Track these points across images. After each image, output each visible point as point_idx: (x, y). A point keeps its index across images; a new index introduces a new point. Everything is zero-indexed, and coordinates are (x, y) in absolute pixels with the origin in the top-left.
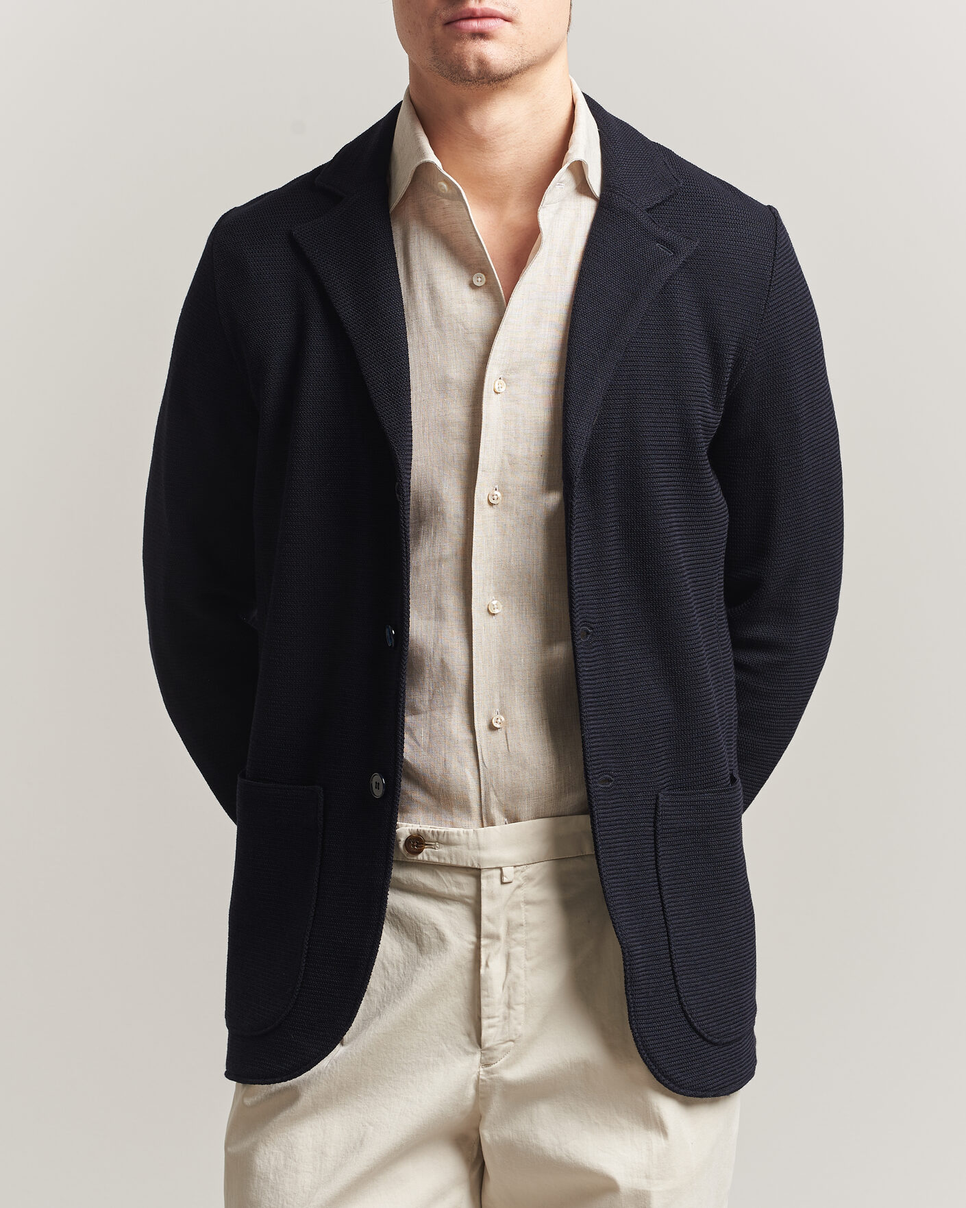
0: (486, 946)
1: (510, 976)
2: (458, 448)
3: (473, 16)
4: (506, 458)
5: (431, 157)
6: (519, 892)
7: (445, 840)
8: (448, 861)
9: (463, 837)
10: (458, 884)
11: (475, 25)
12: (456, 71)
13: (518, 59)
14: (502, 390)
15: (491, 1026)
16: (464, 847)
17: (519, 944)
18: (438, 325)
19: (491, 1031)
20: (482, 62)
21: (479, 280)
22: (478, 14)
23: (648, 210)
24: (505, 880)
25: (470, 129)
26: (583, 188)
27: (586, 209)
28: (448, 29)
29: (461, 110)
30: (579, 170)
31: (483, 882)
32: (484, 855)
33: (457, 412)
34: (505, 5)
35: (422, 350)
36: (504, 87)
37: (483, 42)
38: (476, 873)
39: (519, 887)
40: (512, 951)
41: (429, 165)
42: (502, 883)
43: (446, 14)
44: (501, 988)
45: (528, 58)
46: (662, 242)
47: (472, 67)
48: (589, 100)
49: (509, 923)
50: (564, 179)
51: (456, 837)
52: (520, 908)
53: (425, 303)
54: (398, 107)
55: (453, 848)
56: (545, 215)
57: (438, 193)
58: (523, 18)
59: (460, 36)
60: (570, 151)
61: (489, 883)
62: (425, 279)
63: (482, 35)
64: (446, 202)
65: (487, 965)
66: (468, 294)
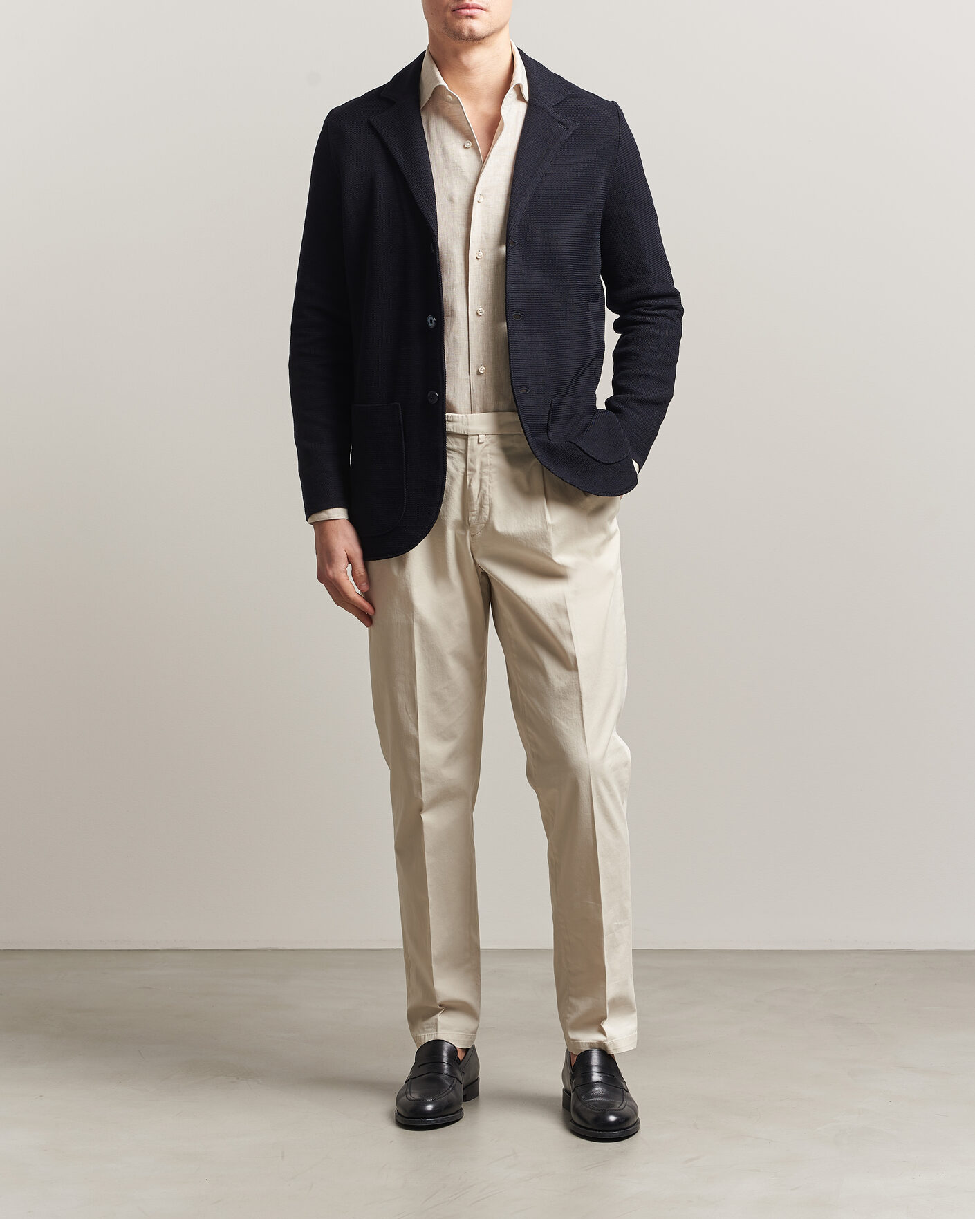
0: (470, 475)
1: (482, 491)
2: (461, 230)
3: (468, 7)
4: (483, 236)
5: (442, 82)
6: (487, 448)
7: (451, 420)
8: (452, 431)
9: (460, 418)
10: (457, 443)
11: (468, 11)
12: (458, 35)
13: (489, 29)
14: (481, 201)
15: (473, 515)
16: (461, 424)
17: (486, 474)
18: (447, 168)
19: (473, 518)
20: (471, 30)
21: (469, 144)
22: (470, 6)
23: (553, 106)
24: (480, 441)
25: (462, 64)
26: (520, 97)
27: (522, 108)
28: (454, 13)
29: (457, 54)
30: (519, 87)
31: (469, 442)
32: (470, 428)
33: (460, 211)
34: (483, 2)
35: (439, 179)
36: (480, 43)
37: (471, 20)
38: (465, 437)
39: (487, 445)
40: (483, 478)
41: (441, 87)
42: (479, 443)
43: (453, 5)
44: (477, 496)
45: (493, 29)
46: (561, 123)
47: (466, 33)
48: (520, 51)
49: (481, 463)
50: (511, 93)
51: (457, 418)
52: (487, 456)
53: (440, 157)
54: (423, 54)
55: (455, 424)
56: (504, 111)
57: (447, 101)
58: (491, 9)
59: (460, 17)
60: (514, 79)
61: (472, 442)
62: (440, 145)
63: (472, 17)
64: (451, 105)
65: (470, 485)
66: (462, 152)
